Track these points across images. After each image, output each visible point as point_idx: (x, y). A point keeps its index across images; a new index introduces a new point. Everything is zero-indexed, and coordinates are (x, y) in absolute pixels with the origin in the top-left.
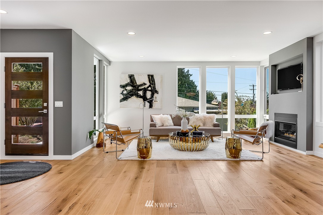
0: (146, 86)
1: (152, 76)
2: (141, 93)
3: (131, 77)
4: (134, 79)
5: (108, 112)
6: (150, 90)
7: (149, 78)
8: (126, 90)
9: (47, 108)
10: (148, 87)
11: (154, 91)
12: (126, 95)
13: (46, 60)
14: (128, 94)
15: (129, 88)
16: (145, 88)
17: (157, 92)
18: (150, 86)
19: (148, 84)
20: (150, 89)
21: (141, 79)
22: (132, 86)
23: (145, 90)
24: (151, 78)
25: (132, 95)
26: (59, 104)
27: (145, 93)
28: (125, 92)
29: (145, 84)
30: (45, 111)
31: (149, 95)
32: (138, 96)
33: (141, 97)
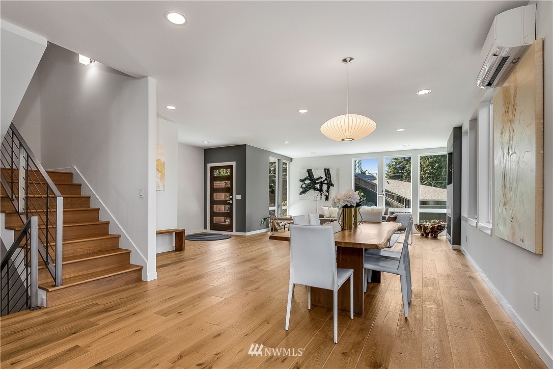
0: (322, 180)
1: (328, 170)
2: (318, 186)
3: (310, 172)
4: (312, 173)
5: (290, 204)
6: (326, 184)
7: (325, 172)
8: (305, 184)
9: (232, 199)
10: (324, 181)
11: (330, 185)
12: (305, 188)
13: (231, 167)
14: (306, 187)
15: (307, 182)
16: (321, 181)
17: (332, 185)
18: (326, 179)
19: (324, 178)
20: (326, 182)
21: (319, 173)
22: (310, 180)
23: (322, 183)
24: (327, 172)
25: (310, 189)
26: (239, 197)
27: (321, 187)
28: (304, 186)
29: (322, 178)
30: (231, 202)
31: (325, 187)
32: (315, 189)
33: (318, 190)
